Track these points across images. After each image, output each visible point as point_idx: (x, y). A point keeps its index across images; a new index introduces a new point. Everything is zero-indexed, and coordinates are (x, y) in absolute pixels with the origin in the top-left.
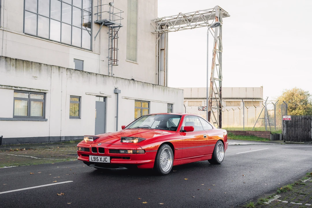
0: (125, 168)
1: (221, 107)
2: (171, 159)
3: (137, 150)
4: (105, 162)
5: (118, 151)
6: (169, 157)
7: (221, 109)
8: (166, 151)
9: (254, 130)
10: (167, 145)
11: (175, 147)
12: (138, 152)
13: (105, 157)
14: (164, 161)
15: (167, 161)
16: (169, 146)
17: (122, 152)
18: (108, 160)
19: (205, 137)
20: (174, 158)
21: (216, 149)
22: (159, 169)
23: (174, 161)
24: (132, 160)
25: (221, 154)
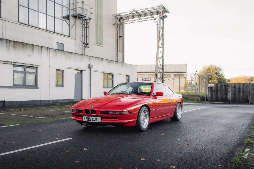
0: (113, 126)
1: (163, 78)
2: (147, 118)
3: (123, 111)
4: (96, 121)
5: (108, 112)
6: (146, 117)
7: (163, 79)
8: (144, 111)
9: (187, 94)
10: (145, 107)
11: (150, 108)
12: (124, 113)
13: (96, 118)
14: (142, 120)
15: (145, 120)
16: (146, 108)
17: (110, 113)
18: (99, 120)
19: (170, 100)
20: (150, 117)
21: (177, 109)
22: (140, 127)
23: (149, 119)
24: (120, 119)
25: (179, 113)
